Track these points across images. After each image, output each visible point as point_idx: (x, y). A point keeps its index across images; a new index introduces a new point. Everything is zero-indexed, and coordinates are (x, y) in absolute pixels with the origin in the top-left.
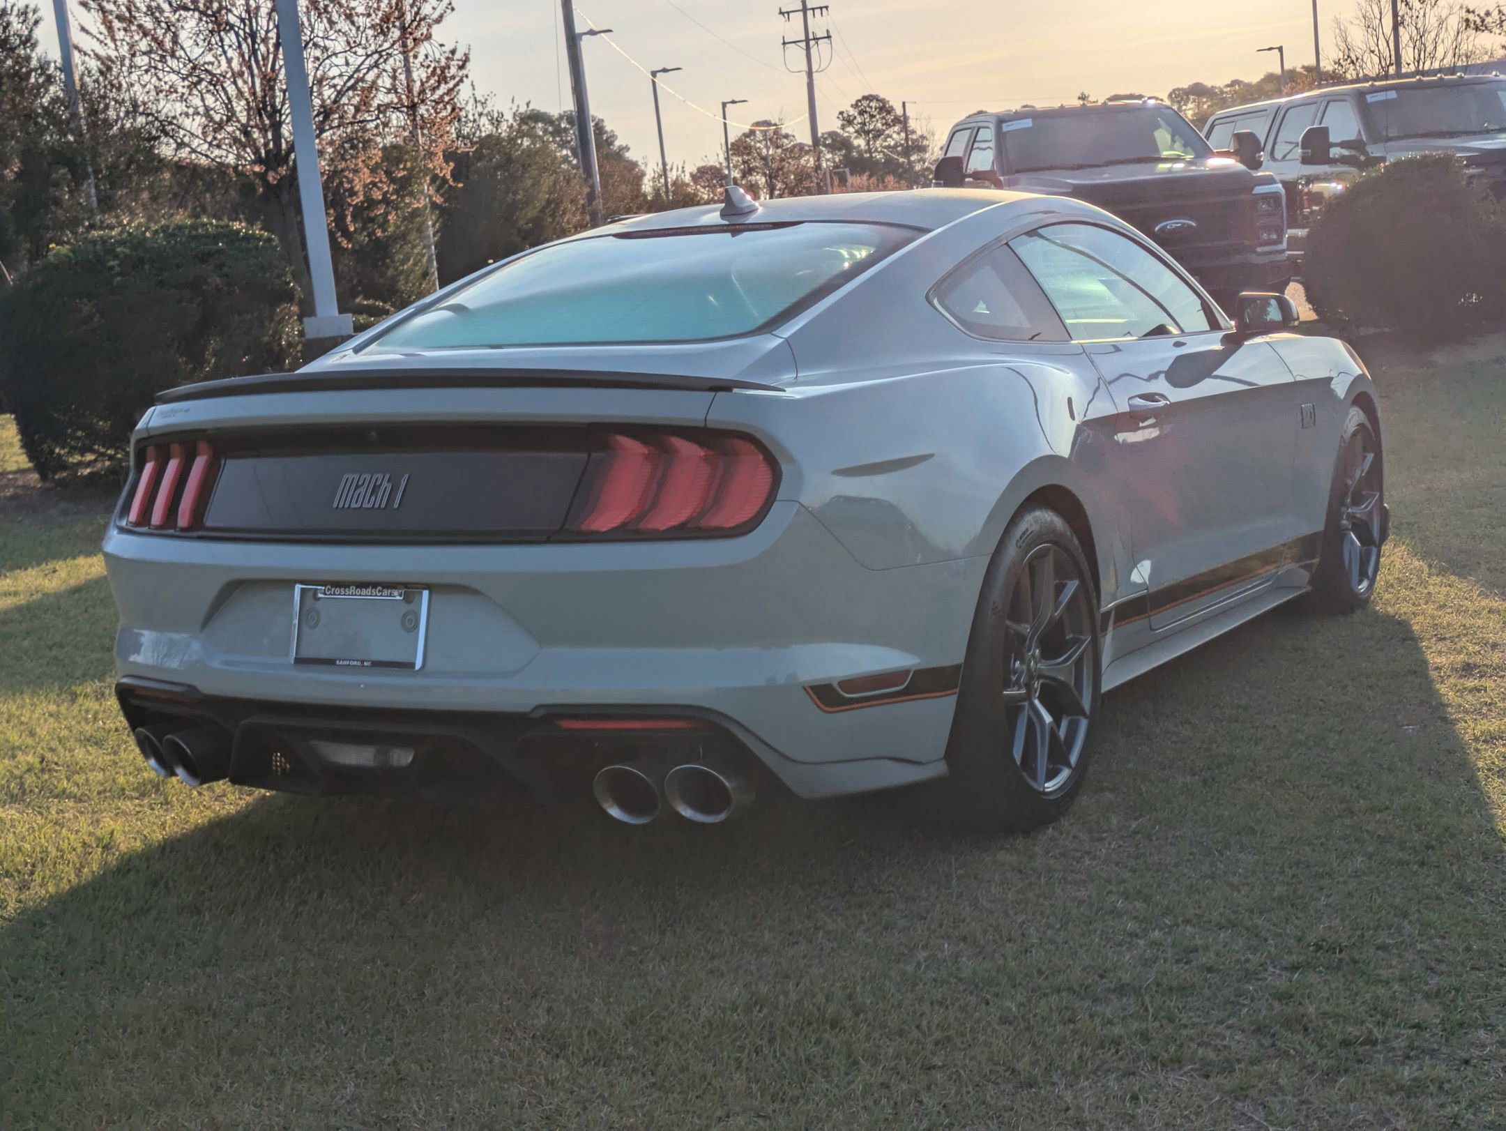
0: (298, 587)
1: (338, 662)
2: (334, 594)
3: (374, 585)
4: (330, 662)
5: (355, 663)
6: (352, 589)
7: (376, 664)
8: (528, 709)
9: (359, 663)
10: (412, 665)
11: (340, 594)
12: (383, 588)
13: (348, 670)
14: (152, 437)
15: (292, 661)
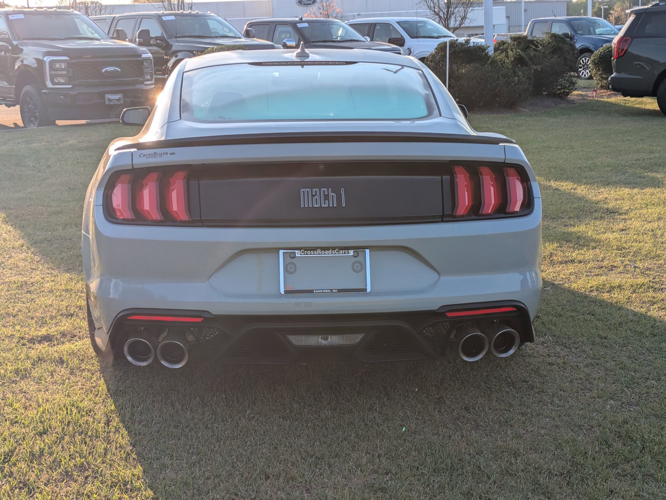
0: (281, 252)
1: (315, 291)
2: (307, 254)
3: (334, 249)
4: (311, 291)
5: (326, 291)
6: (319, 251)
7: (340, 291)
8: (436, 309)
9: (329, 291)
10: (365, 290)
11: (310, 254)
12: (339, 250)
13: (323, 294)
14: (136, 169)
15: (283, 292)
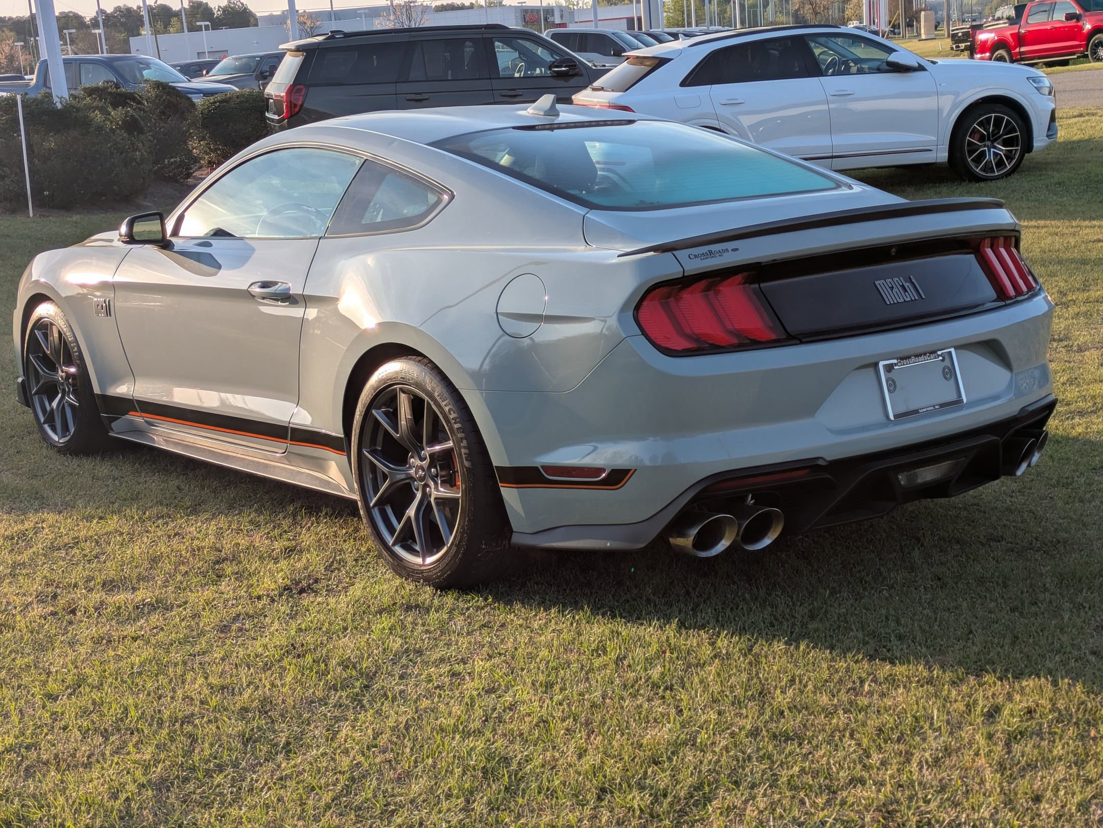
0: (880, 366)
1: (920, 411)
2: (903, 365)
3: (917, 356)
4: (916, 412)
5: (930, 408)
6: (913, 359)
7: (942, 406)
8: (1016, 413)
9: (932, 408)
10: (959, 401)
11: (906, 365)
12: (929, 354)
13: (928, 415)
14: (688, 276)
15: (892, 418)
